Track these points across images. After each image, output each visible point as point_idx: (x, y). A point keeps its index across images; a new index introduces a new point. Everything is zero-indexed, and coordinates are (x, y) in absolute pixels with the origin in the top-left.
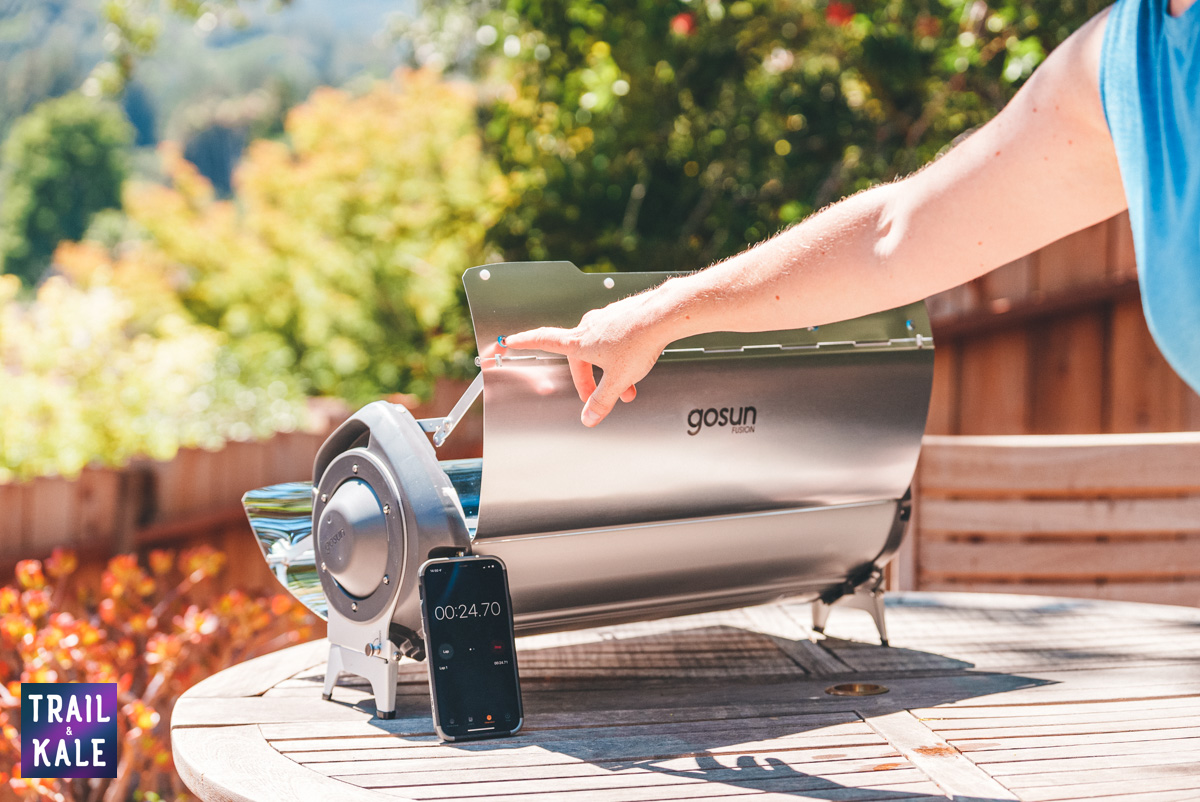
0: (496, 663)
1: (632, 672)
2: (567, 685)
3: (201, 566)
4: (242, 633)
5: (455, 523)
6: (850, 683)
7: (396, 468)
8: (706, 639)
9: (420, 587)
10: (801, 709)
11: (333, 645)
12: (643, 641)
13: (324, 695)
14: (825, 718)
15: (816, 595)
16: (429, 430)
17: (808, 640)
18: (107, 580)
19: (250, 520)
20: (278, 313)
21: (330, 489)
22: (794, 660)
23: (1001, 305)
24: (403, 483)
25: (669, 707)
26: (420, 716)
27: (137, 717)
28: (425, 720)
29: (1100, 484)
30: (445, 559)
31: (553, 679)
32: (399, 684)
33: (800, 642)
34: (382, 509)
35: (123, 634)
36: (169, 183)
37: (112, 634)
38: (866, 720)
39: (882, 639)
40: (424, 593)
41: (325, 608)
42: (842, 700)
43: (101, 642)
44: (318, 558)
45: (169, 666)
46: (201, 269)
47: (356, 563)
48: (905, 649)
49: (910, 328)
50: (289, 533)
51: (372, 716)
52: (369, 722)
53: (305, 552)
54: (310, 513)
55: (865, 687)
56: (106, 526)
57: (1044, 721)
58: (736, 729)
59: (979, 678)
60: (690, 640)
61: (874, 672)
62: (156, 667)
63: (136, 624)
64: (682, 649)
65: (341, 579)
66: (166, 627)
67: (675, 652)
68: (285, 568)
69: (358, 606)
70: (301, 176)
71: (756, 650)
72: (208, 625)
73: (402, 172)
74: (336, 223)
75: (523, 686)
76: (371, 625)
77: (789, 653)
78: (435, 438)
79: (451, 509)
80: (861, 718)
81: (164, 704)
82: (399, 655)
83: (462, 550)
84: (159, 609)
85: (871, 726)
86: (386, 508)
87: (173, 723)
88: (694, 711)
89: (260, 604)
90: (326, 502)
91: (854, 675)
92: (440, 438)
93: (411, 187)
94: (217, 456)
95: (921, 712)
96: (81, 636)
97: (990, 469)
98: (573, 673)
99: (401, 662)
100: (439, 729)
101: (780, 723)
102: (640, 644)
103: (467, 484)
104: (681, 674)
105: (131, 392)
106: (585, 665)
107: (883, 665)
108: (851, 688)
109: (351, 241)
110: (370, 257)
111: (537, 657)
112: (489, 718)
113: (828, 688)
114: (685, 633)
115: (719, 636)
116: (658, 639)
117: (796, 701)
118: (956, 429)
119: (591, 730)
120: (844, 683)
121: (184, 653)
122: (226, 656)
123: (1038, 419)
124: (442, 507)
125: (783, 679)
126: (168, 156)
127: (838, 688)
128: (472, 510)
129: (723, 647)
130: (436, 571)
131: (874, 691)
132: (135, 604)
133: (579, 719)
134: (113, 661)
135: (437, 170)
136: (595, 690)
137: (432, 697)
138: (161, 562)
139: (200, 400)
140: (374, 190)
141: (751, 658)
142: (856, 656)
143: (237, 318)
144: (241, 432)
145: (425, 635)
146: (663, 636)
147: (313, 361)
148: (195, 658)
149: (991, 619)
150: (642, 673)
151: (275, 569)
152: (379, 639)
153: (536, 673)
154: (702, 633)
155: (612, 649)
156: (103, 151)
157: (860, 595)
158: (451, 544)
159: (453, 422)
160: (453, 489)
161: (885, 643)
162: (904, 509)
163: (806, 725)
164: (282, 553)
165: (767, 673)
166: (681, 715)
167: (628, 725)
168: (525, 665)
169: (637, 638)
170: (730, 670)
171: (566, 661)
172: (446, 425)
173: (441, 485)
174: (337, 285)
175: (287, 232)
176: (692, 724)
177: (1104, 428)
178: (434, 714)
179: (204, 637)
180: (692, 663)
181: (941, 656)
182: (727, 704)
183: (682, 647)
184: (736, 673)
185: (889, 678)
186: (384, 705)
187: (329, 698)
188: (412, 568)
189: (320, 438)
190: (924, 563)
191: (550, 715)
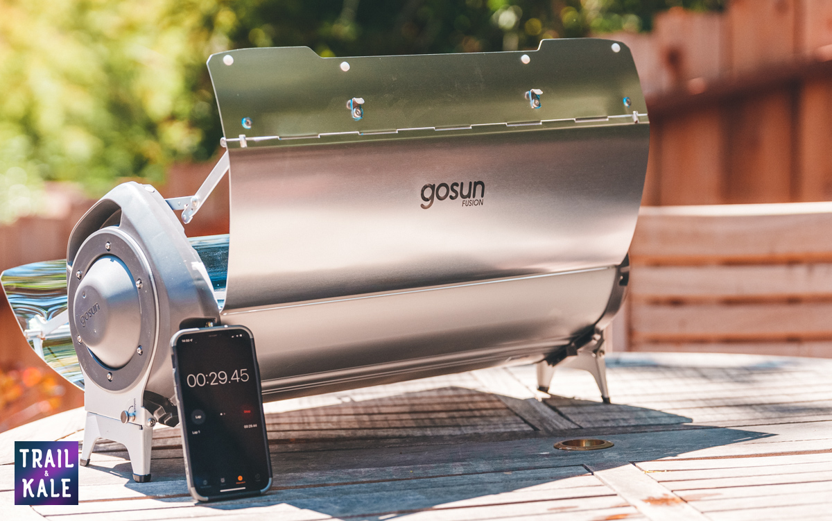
0: (246, 428)
1: (371, 433)
2: (312, 446)
5: (204, 294)
6: (576, 439)
7: (147, 244)
8: (438, 400)
9: (173, 357)
10: (533, 465)
11: (90, 413)
12: (379, 404)
13: (82, 460)
14: (556, 472)
15: (542, 357)
16: (177, 208)
17: (534, 399)
21: (85, 266)
22: (522, 419)
23: (696, 84)
24: (154, 259)
25: (408, 465)
26: (175, 479)
28: (179, 483)
30: (196, 330)
31: (297, 441)
32: (153, 449)
33: (526, 402)
34: (134, 284)
38: (595, 473)
39: (603, 397)
40: (176, 362)
42: (570, 455)
44: (73, 331)
47: (111, 336)
48: (626, 406)
49: (626, 104)
51: (128, 480)
52: (125, 486)
55: (591, 442)
58: (472, 485)
59: (698, 432)
61: (599, 428)
64: (416, 410)
65: (96, 350)
67: (410, 413)
69: (113, 377)
71: (487, 410)
75: (271, 448)
76: (125, 394)
77: (517, 411)
78: (184, 216)
79: (200, 282)
80: (590, 472)
82: (153, 422)
83: (212, 321)
85: (600, 479)
86: (138, 282)
88: (432, 468)
90: (81, 278)
91: (579, 431)
92: (187, 216)
95: (645, 466)
97: (696, 236)
98: (316, 435)
99: (155, 429)
100: (193, 491)
101: (514, 477)
102: (377, 406)
104: (418, 433)
106: (327, 427)
107: (606, 421)
108: (577, 444)
111: (282, 421)
112: (240, 479)
113: (556, 445)
115: (450, 397)
116: (394, 401)
117: (527, 457)
118: (656, 201)
119: (336, 488)
120: (571, 439)
124: (192, 280)
125: (513, 436)
127: (566, 444)
129: (455, 407)
130: (188, 341)
131: (599, 446)
133: (324, 478)
136: (337, 450)
137: (186, 460)
141: (482, 417)
142: (579, 414)
145: (178, 401)
146: (397, 398)
149: (704, 376)
150: (380, 433)
152: (134, 406)
153: (282, 436)
154: (434, 394)
155: (351, 412)
157: (582, 357)
158: (200, 316)
159: (200, 201)
160: (202, 264)
161: (606, 401)
162: (623, 275)
163: (538, 479)
165: (498, 431)
166: (420, 472)
167: (371, 482)
169: (373, 401)
170: (463, 429)
171: (309, 424)
172: (194, 204)
173: (190, 260)
176: (432, 480)
177: (794, 197)
178: (188, 476)
180: (427, 423)
181: (660, 412)
182: (464, 460)
184: (469, 431)
185: (614, 434)
186: (140, 468)
187: (88, 464)
190: (635, 327)
191: (298, 475)
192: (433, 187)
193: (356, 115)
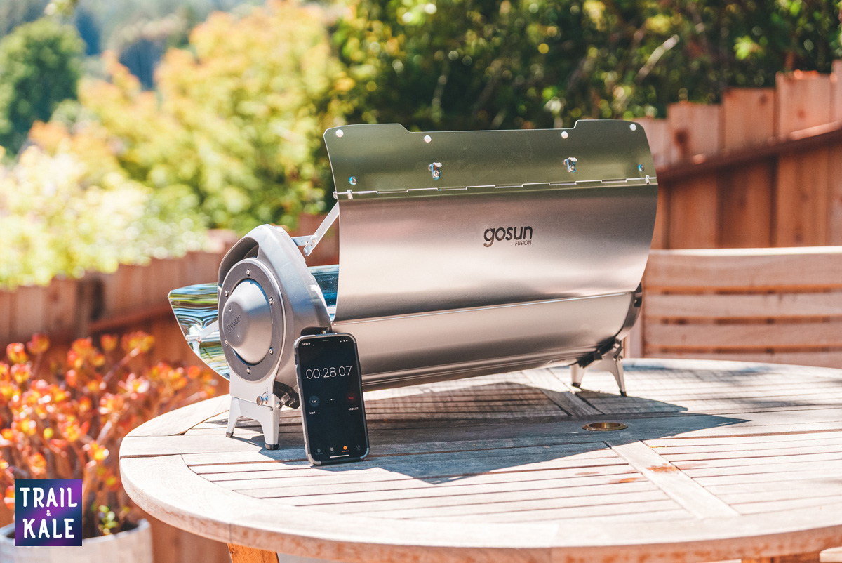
0: (350, 409)
1: (445, 416)
2: (400, 425)
3: (138, 345)
4: (167, 391)
5: (319, 310)
6: (599, 422)
7: (277, 271)
8: (497, 392)
9: (296, 356)
10: (566, 441)
11: (234, 398)
12: (452, 394)
13: (227, 433)
14: (583, 446)
15: (575, 361)
16: (300, 244)
17: (569, 392)
18: (71, 356)
19: (173, 310)
20: (187, 170)
21: (231, 287)
22: (559, 407)
23: (698, 158)
24: (282, 282)
25: (472, 440)
26: (296, 447)
27: (93, 452)
28: (299, 450)
29: (772, 283)
30: (313, 336)
31: (389, 421)
32: (281, 425)
33: (563, 394)
34: (267, 300)
35: (82, 394)
36: (110, 80)
37: (75, 394)
38: (613, 448)
39: (621, 391)
40: (298, 361)
41: (227, 371)
42: (594, 434)
43: (67, 400)
44: (222, 336)
45: (116, 416)
46: (131, 139)
47: (250, 340)
48: (637, 398)
49: (640, 170)
50: (201, 319)
51: (261, 448)
52: (259, 452)
53: (213, 332)
54: (216, 304)
55: (611, 424)
56: (69, 319)
57: (738, 447)
58: (520, 455)
59: (691, 418)
60: (485, 393)
61: (617, 414)
62: (106, 416)
63: (92, 387)
64: (480, 399)
65: (240, 351)
66: (112, 389)
67: (475, 401)
68: (199, 344)
69: (251, 370)
70: (202, 73)
71: (533, 399)
72: (143, 387)
73: (273, 71)
74: (227, 107)
75: (369, 426)
76: (260, 383)
77: (556, 402)
78: (305, 250)
79: (317, 300)
80: (609, 446)
81: (113, 443)
82: (281, 405)
83: (325, 329)
84: (108, 376)
85: (616, 452)
86: (271, 300)
87: (121, 455)
88: (490, 442)
89: (180, 371)
90: (228, 296)
91: (602, 416)
92: (308, 250)
93: (278, 81)
94: (146, 270)
95: (651, 442)
96: (53, 395)
97: (695, 272)
98: (403, 416)
99: (282, 410)
100: (309, 456)
101: (552, 450)
102: (450, 396)
103: (329, 284)
104: (480, 416)
105: (85, 226)
106: (412, 410)
107: (623, 409)
108: (600, 425)
109: (237, 119)
110: (251, 131)
111: (378, 406)
112: (345, 448)
113: (584, 426)
114: (482, 388)
115: (506, 390)
116: (463, 393)
117: (562, 435)
118: (667, 245)
119: (417, 456)
120: (595, 422)
121: (126, 406)
122: (156, 409)
123: (725, 238)
124: (310, 299)
125: (552, 419)
126: (109, 60)
127: (592, 426)
128: (331, 301)
129: (509, 397)
130: (307, 344)
131: (616, 427)
132: (91, 372)
133: (409, 449)
134: (76, 413)
135: (298, 69)
136: (419, 428)
137: (304, 433)
138: (109, 343)
139: (132, 232)
140: (253, 85)
141: (529, 405)
142: (603, 403)
143: (158, 174)
144: (161, 253)
145: (299, 390)
146: (466, 390)
147: (211, 204)
148: (133, 410)
149: (698, 377)
150: (452, 416)
151: (191, 344)
152: (267, 393)
153: (378, 417)
154: (494, 387)
155: (431, 400)
156: (64, 59)
157: (605, 361)
158: (317, 325)
159: (318, 239)
160: (318, 287)
161: (623, 394)
162: (637, 299)
163: (570, 451)
164: (197, 333)
165: (541, 415)
166: (481, 445)
167: (444, 452)
168: (370, 411)
169: (448, 391)
170: (514, 413)
171: (398, 408)
172: (312, 241)
173: (310, 283)
174: (227, 150)
175: (192, 114)
176: (489, 451)
177: (772, 243)
178: (306, 446)
179: (139, 395)
180: (488, 409)
181: (663, 403)
182: (514, 437)
183: (480, 398)
184: (519, 415)
185: (628, 419)
186: (270, 439)
187: (231, 436)
188: (289, 343)
189: (219, 256)
190: (649, 339)
191: (389, 446)
192: (493, 231)
193: (435, 175)
